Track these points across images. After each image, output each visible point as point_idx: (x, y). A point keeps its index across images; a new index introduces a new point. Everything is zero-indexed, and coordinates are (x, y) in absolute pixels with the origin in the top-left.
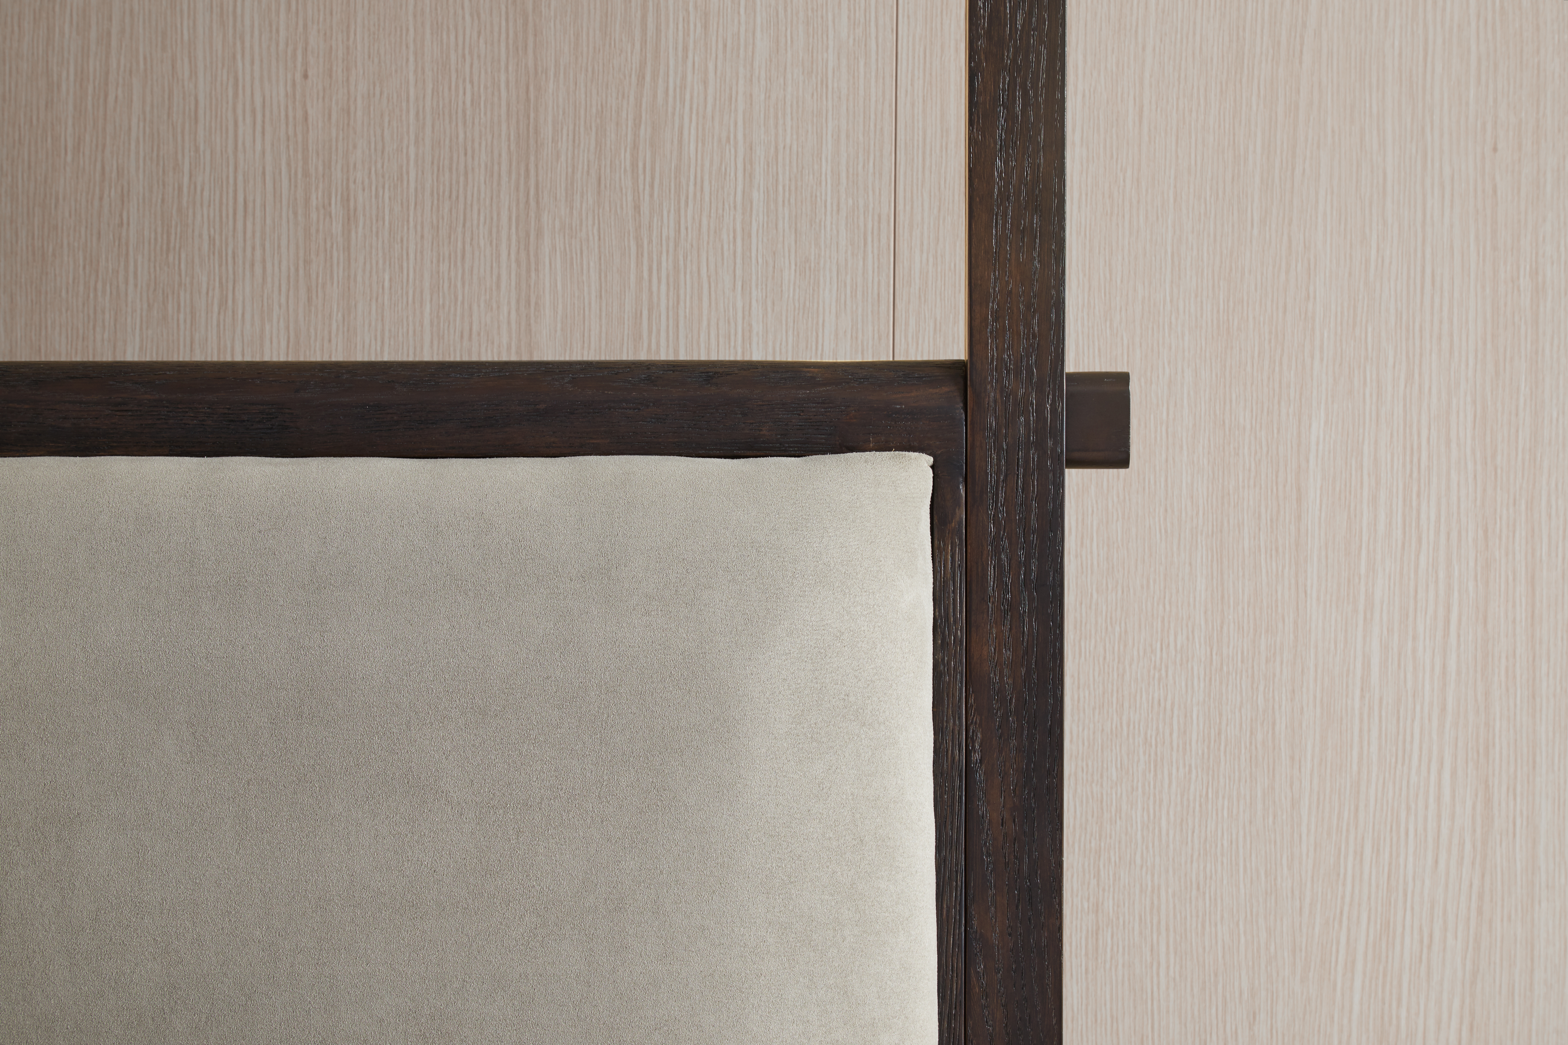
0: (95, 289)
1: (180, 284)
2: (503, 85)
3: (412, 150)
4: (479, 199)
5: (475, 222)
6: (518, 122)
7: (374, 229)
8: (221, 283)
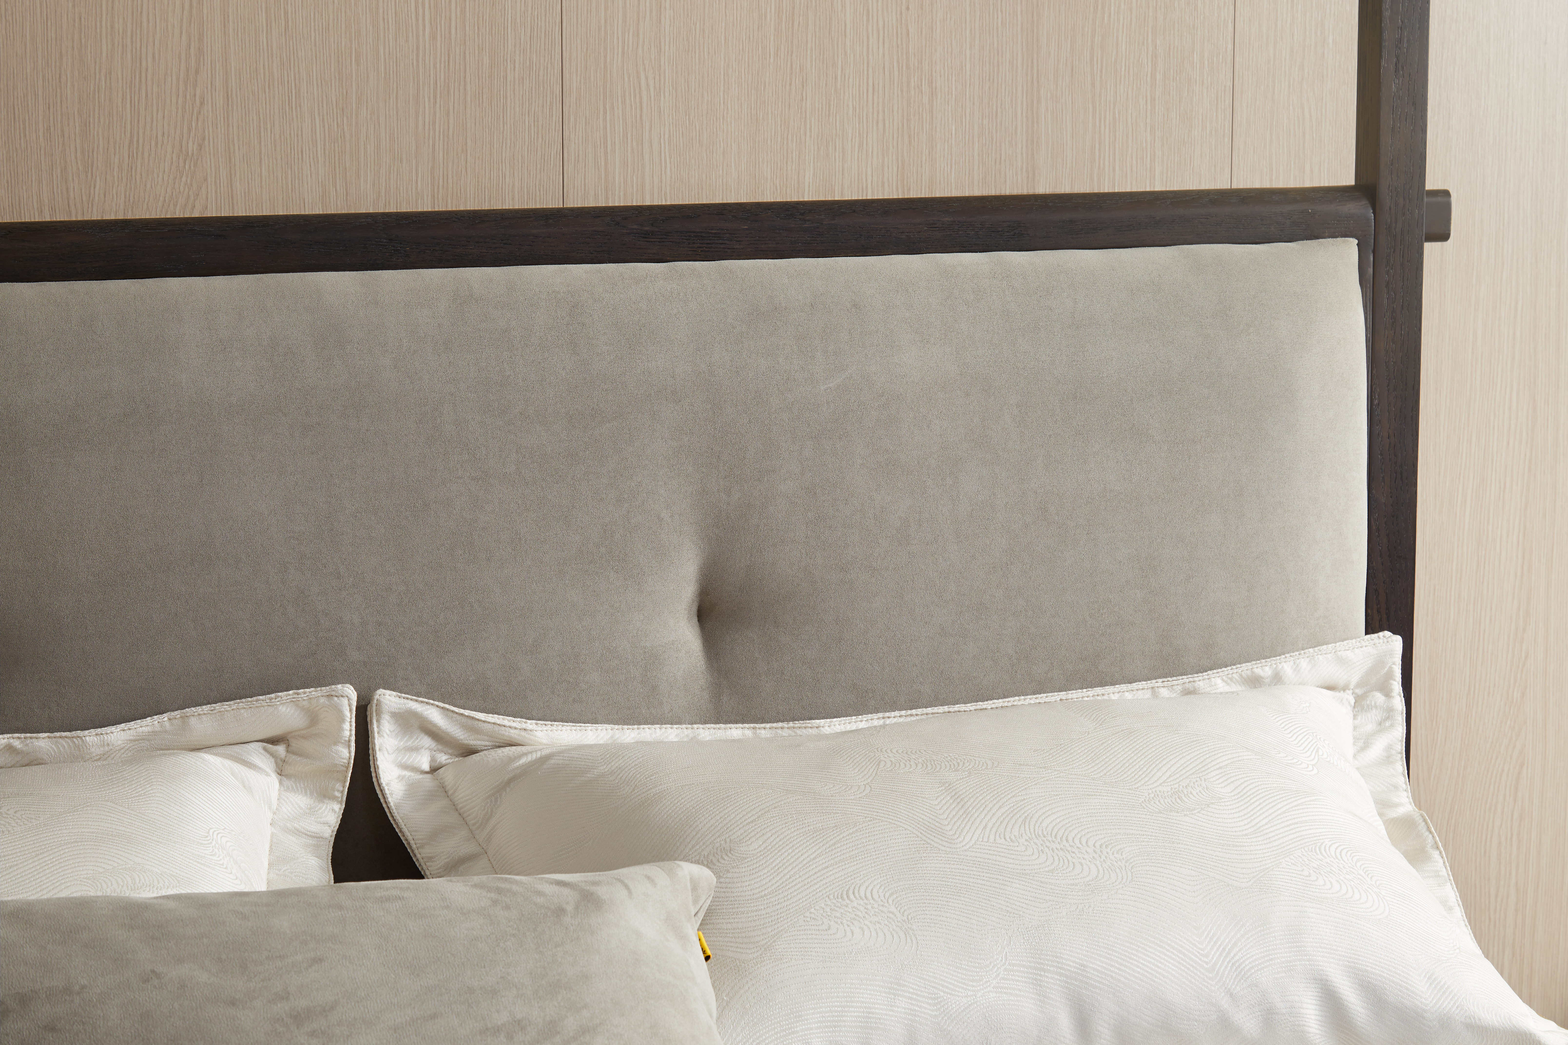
0: (787, 139)
1: (836, 135)
2: (1019, 13)
3: (968, 52)
4: (1005, 81)
5: (1003, 94)
6: (1027, 35)
7: (947, 100)
8: (859, 134)
